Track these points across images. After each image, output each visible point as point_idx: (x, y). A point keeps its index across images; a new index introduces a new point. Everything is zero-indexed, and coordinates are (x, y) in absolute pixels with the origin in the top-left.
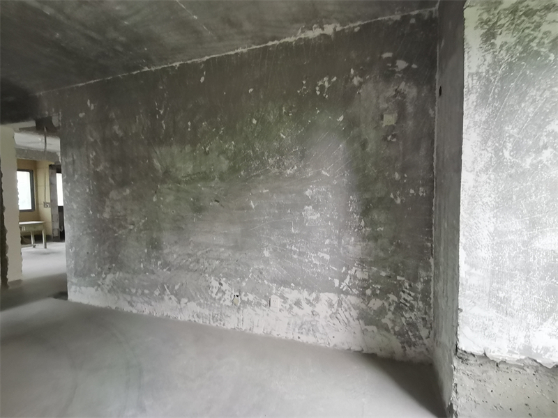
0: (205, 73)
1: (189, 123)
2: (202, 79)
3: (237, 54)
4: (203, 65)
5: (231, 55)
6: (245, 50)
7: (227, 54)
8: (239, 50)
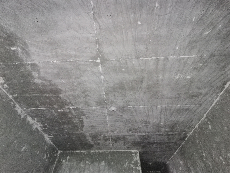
0: (209, 123)
1: (221, 158)
2: (210, 126)
3: (216, 103)
4: (206, 119)
5: (214, 106)
6: (218, 99)
7: (211, 107)
8: (215, 101)
